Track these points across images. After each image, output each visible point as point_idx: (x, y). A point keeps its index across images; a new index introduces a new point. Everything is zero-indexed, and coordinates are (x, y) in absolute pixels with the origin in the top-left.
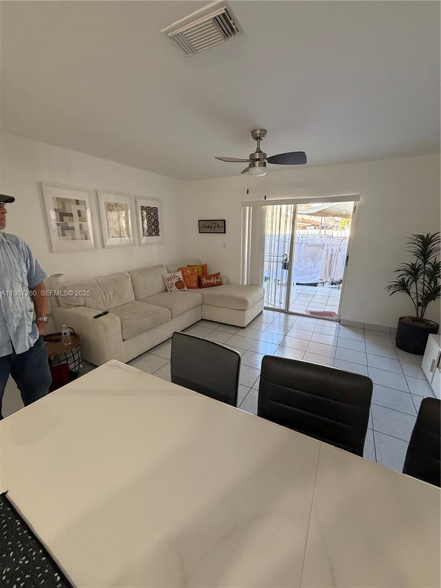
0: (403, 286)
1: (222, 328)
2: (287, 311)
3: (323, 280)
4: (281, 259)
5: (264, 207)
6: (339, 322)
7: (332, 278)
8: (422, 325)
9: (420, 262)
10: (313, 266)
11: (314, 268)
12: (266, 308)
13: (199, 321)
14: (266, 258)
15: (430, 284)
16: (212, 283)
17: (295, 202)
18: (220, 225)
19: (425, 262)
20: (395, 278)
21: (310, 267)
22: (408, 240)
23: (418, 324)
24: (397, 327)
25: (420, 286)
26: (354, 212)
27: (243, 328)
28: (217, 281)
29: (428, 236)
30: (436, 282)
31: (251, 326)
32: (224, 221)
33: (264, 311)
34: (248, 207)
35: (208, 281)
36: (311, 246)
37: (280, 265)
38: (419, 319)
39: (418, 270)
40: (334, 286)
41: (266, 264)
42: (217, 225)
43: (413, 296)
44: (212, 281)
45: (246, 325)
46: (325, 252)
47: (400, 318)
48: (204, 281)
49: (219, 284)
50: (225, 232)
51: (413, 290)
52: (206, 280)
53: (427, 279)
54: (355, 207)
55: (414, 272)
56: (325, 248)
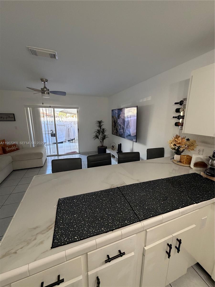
0: (97, 137)
1: (29, 170)
2: (58, 155)
3: (66, 140)
4: (50, 132)
5: (39, 108)
6: (80, 154)
7: (70, 138)
8: (104, 148)
9: (100, 129)
10: (62, 134)
11: (63, 135)
12: (48, 156)
13: (12, 172)
14: (44, 132)
15: (103, 135)
16: (13, 149)
17: (54, 107)
18: (10, 117)
19: (101, 129)
20: (94, 134)
21: (61, 135)
22: (96, 122)
23: (103, 147)
24: (97, 150)
25: (101, 136)
26: (77, 112)
27: (42, 167)
28: (15, 148)
29: (100, 121)
30: (104, 134)
31: (45, 166)
32: (14, 114)
33: (47, 158)
34: (29, 108)
35: (10, 149)
36: (60, 126)
37: (50, 135)
38: (103, 146)
39: (100, 131)
40: (70, 142)
41: (44, 135)
42: (8, 117)
43: (100, 139)
44: (13, 148)
45: (43, 165)
46: (66, 127)
47: (98, 147)
48: (7, 149)
49: (17, 149)
50: (15, 121)
51: (99, 138)
52: (9, 148)
53: (102, 134)
54: (77, 111)
55: (99, 132)
56: (66, 126)
